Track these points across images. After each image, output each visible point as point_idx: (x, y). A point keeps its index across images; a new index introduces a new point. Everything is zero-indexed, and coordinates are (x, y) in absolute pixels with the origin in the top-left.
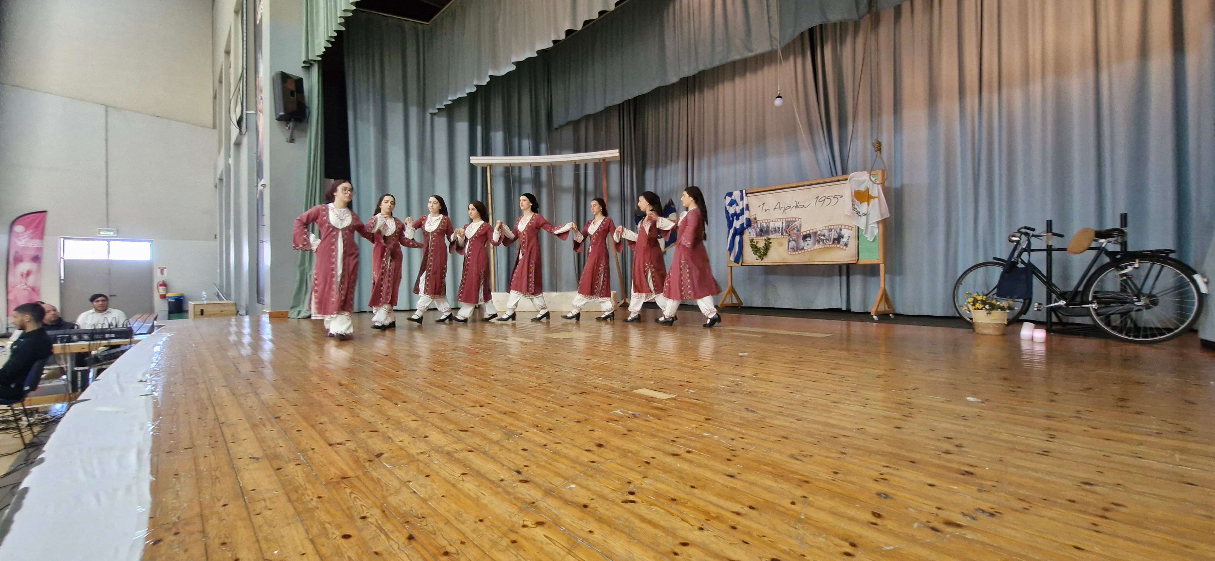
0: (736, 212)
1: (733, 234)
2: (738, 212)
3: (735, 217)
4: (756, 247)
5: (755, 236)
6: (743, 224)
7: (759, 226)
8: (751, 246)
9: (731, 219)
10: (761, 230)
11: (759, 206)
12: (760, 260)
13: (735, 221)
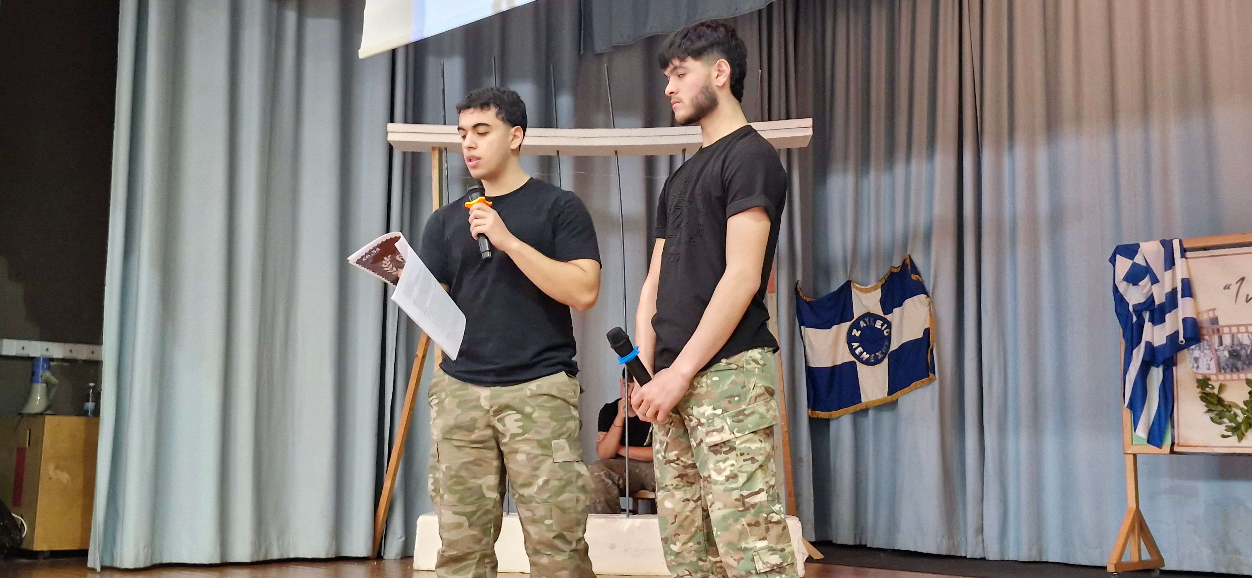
0: (1151, 299)
1: (1144, 362)
2: (1159, 299)
3: (1147, 316)
4: (1220, 401)
5: (1213, 369)
6: (1177, 333)
7: (1227, 340)
8: (1202, 398)
9: (1135, 319)
10: (1234, 354)
11: (1227, 287)
12: (1235, 438)
13: (1148, 325)
